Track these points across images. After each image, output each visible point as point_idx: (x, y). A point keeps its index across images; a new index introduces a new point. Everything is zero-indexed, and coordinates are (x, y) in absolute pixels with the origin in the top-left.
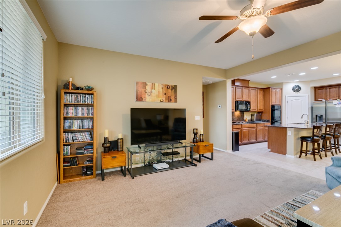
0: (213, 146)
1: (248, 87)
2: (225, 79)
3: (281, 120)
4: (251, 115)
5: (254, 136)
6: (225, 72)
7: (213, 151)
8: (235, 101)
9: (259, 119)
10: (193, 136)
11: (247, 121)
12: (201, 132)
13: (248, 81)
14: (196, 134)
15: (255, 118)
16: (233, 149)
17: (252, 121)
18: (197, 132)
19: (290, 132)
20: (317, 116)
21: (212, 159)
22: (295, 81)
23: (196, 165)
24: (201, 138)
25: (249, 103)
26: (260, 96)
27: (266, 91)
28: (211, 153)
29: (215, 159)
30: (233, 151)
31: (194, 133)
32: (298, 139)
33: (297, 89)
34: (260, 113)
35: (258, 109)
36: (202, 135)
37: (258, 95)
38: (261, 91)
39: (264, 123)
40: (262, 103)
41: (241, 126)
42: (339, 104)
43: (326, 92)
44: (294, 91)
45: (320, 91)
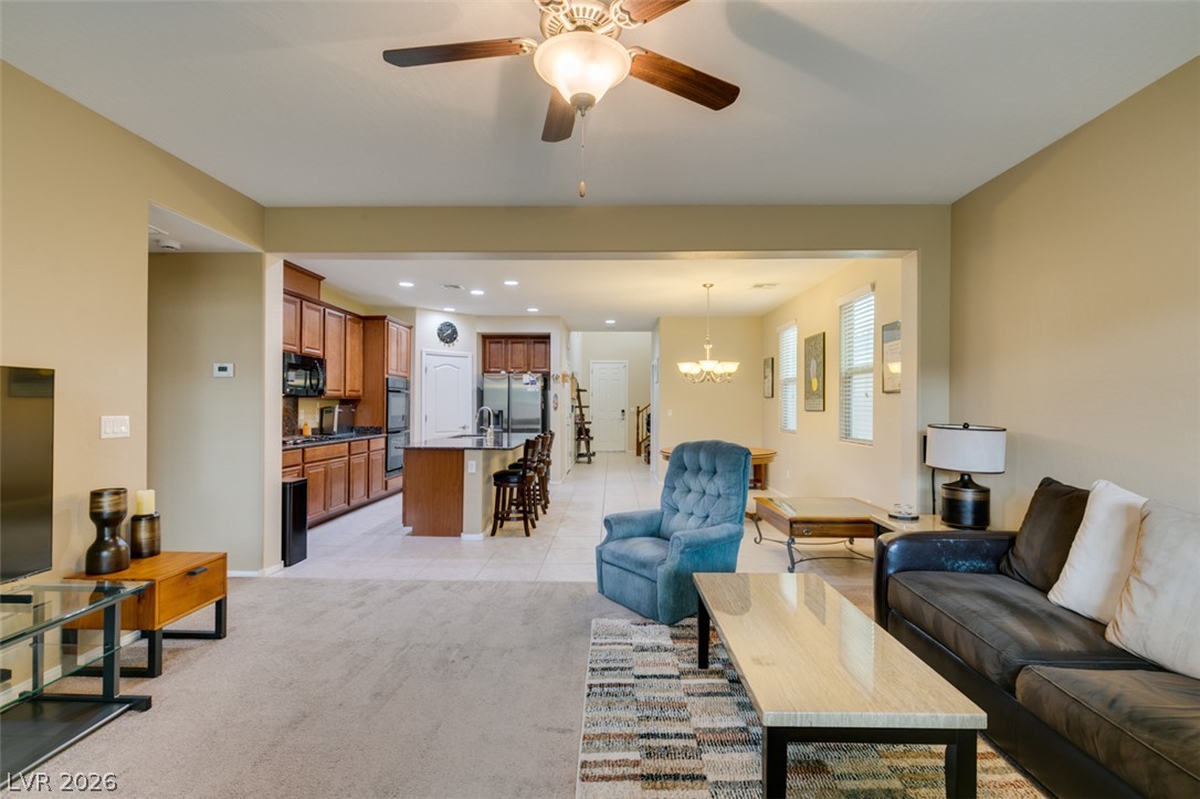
0: (224, 568)
1: (319, 303)
2: (257, 249)
3: (407, 427)
4: (322, 411)
5: (339, 490)
7: (225, 592)
9: (349, 426)
10: (86, 534)
11: (308, 433)
12: (138, 505)
13: (320, 278)
14: (105, 523)
15: (335, 421)
16: (284, 558)
17: (325, 431)
18: (122, 507)
19: (474, 463)
20: (490, 413)
21: (219, 633)
22: (446, 309)
23: (143, 704)
24: (144, 535)
25: (322, 363)
26: (354, 344)
27: (371, 325)
28: (212, 607)
29: (232, 630)
30: (285, 566)
31: (96, 516)
32: (489, 478)
33: (448, 335)
34: (347, 402)
35: (348, 388)
36: (152, 519)
37: (348, 338)
38: (356, 326)
39: (369, 440)
40: (359, 369)
41: (307, 455)
42: (533, 383)
43: (506, 351)
44: (442, 340)
45: (493, 346)
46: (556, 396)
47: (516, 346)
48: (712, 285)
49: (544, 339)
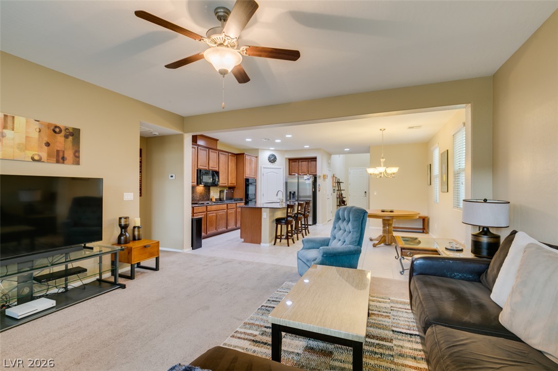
0: (158, 246)
1: (216, 150)
3: (255, 198)
4: (220, 192)
5: (223, 222)
6: (182, 121)
7: (158, 255)
8: (197, 170)
9: (230, 198)
10: (117, 231)
11: (214, 200)
12: (135, 223)
13: (217, 140)
14: (124, 228)
15: (224, 195)
16: (192, 246)
17: (220, 200)
18: (127, 223)
19: (266, 213)
20: (290, 192)
21: (157, 269)
22: (271, 149)
23: (123, 287)
24: (136, 233)
25: (217, 173)
26: (232, 165)
27: (239, 157)
28: (155, 259)
29: (162, 268)
30: (193, 249)
31: (120, 225)
32: (273, 221)
33: (273, 159)
34: (231, 188)
35: (230, 183)
36: (139, 227)
37: (229, 163)
38: (233, 158)
39: (236, 203)
40: (234, 175)
41: (208, 208)
42: (308, 179)
43: (299, 165)
44: (270, 162)
45: (293, 163)
46: (319, 185)
47: (303, 163)
48: (384, 130)
49: (314, 159)
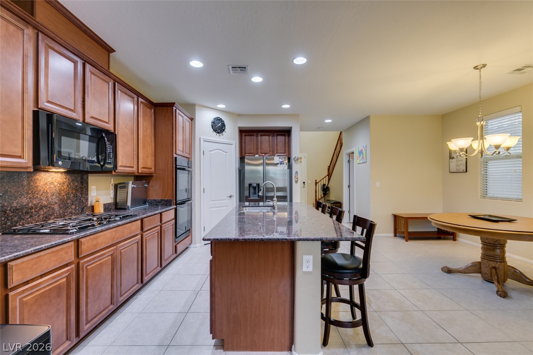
1: (109, 74)
3: (190, 199)
4: (116, 187)
5: (134, 270)
9: (140, 200)
11: (100, 210)
13: (109, 48)
15: (129, 195)
17: (117, 206)
20: (250, 185)
25: (112, 136)
26: (146, 125)
33: (219, 127)
34: (144, 178)
35: (141, 166)
37: (141, 119)
38: (148, 110)
39: (161, 213)
40: (150, 149)
41: (84, 247)
42: (281, 163)
43: (257, 141)
44: (215, 130)
45: (248, 138)
46: (297, 173)
48: (484, 66)
49: (287, 132)
